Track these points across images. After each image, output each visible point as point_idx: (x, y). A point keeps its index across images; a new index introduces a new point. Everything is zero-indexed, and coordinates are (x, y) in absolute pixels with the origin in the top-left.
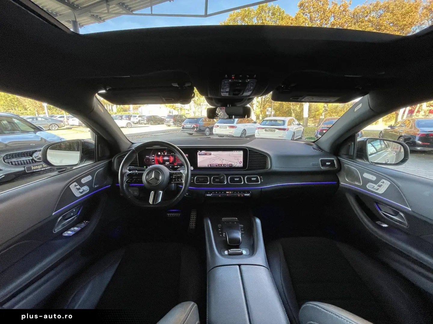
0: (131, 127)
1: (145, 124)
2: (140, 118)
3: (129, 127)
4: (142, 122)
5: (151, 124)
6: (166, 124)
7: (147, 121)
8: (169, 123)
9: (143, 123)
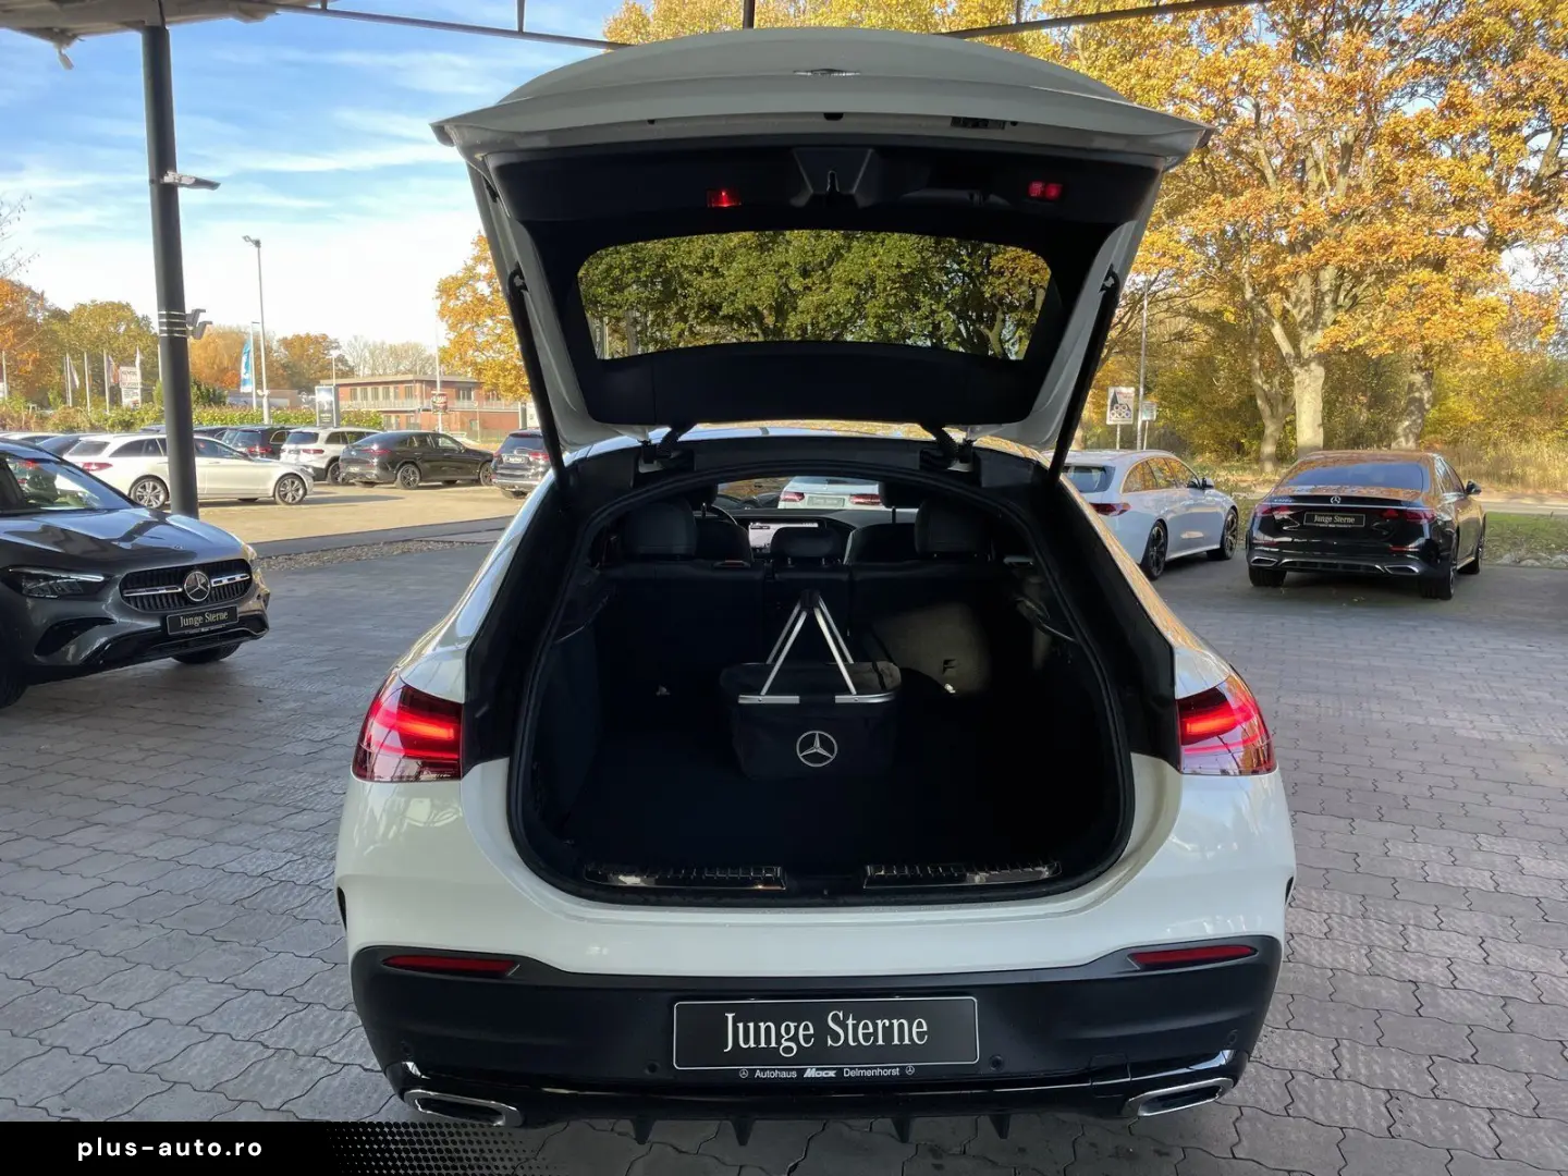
0: (301, 502)
1: (370, 484)
2: (337, 449)
3: (289, 498)
4: (354, 469)
5: (407, 485)
6: (503, 487)
7: (382, 466)
8: (522, 476)
9: (354, 475)
